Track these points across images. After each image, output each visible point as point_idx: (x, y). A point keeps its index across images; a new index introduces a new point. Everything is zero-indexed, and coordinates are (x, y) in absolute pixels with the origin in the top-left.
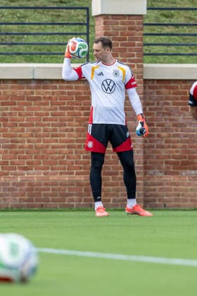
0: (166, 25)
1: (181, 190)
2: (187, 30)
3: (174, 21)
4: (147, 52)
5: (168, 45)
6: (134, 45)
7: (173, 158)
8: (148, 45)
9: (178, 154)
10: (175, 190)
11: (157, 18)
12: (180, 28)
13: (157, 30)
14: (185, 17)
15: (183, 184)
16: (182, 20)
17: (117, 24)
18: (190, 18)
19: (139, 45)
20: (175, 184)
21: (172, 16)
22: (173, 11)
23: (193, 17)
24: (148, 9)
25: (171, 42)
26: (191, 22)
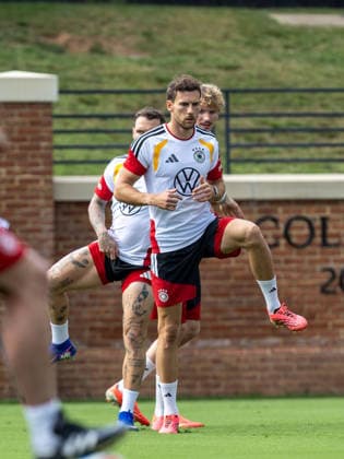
3: (98, 110)
4: (57, 159)
5: (91, 148)
6: (38, 148)
7: (101, 321)
8: (61, 147)
9: (109, 315)
10: (105, 371)
11: (73, 106)
12: (109, 121)
13: (73, 124)
14: (118, 105)
16: (111, 109)
17: (12, 115)
19: (46, 148)
21: (95, 103)
22: (97, 96)
24: (62, 92)
25: (95, 143)
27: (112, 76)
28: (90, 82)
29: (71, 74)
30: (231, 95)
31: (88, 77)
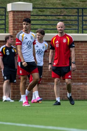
0: (41, 16)
1: (48, 92)
2: (50, 18)
3: (44, 13)
4: (32, 28)
5: (42, 25)
7: (44, 77)
8: (33, 25)
9: (47, 75)
10: (45, 91)
11: (37, 12)
12: (48, 17)
13: (37, 18)
14: (50, 12)
15: (49, 89)
16: (48, 13)
17: (19, 15)
18: (52, 13)
20: (45, 89)
21: (44, 11)
22: (44, 9)
23: (53, 11)
24: (33, 8)
25: (43, 24)
26: (53, 14)
27: (48, 3)
28: (42, 5)
29: (36, 3)
30: (84, 10)
31: (41, 4)
